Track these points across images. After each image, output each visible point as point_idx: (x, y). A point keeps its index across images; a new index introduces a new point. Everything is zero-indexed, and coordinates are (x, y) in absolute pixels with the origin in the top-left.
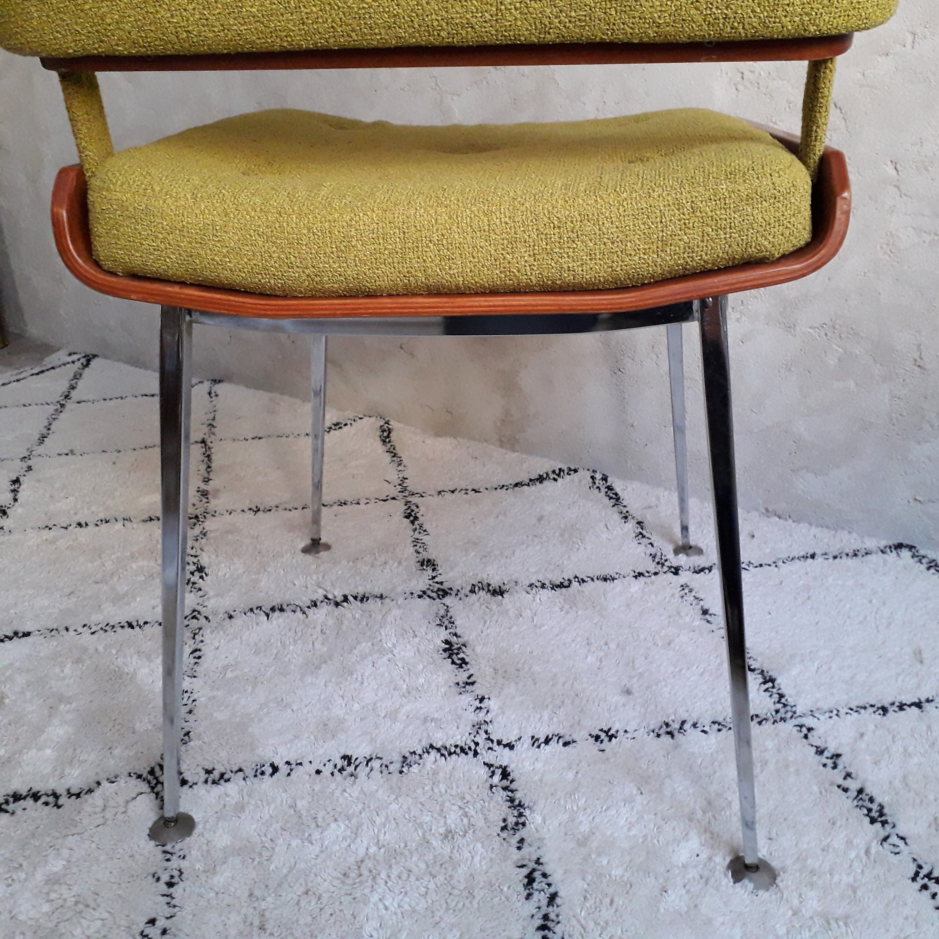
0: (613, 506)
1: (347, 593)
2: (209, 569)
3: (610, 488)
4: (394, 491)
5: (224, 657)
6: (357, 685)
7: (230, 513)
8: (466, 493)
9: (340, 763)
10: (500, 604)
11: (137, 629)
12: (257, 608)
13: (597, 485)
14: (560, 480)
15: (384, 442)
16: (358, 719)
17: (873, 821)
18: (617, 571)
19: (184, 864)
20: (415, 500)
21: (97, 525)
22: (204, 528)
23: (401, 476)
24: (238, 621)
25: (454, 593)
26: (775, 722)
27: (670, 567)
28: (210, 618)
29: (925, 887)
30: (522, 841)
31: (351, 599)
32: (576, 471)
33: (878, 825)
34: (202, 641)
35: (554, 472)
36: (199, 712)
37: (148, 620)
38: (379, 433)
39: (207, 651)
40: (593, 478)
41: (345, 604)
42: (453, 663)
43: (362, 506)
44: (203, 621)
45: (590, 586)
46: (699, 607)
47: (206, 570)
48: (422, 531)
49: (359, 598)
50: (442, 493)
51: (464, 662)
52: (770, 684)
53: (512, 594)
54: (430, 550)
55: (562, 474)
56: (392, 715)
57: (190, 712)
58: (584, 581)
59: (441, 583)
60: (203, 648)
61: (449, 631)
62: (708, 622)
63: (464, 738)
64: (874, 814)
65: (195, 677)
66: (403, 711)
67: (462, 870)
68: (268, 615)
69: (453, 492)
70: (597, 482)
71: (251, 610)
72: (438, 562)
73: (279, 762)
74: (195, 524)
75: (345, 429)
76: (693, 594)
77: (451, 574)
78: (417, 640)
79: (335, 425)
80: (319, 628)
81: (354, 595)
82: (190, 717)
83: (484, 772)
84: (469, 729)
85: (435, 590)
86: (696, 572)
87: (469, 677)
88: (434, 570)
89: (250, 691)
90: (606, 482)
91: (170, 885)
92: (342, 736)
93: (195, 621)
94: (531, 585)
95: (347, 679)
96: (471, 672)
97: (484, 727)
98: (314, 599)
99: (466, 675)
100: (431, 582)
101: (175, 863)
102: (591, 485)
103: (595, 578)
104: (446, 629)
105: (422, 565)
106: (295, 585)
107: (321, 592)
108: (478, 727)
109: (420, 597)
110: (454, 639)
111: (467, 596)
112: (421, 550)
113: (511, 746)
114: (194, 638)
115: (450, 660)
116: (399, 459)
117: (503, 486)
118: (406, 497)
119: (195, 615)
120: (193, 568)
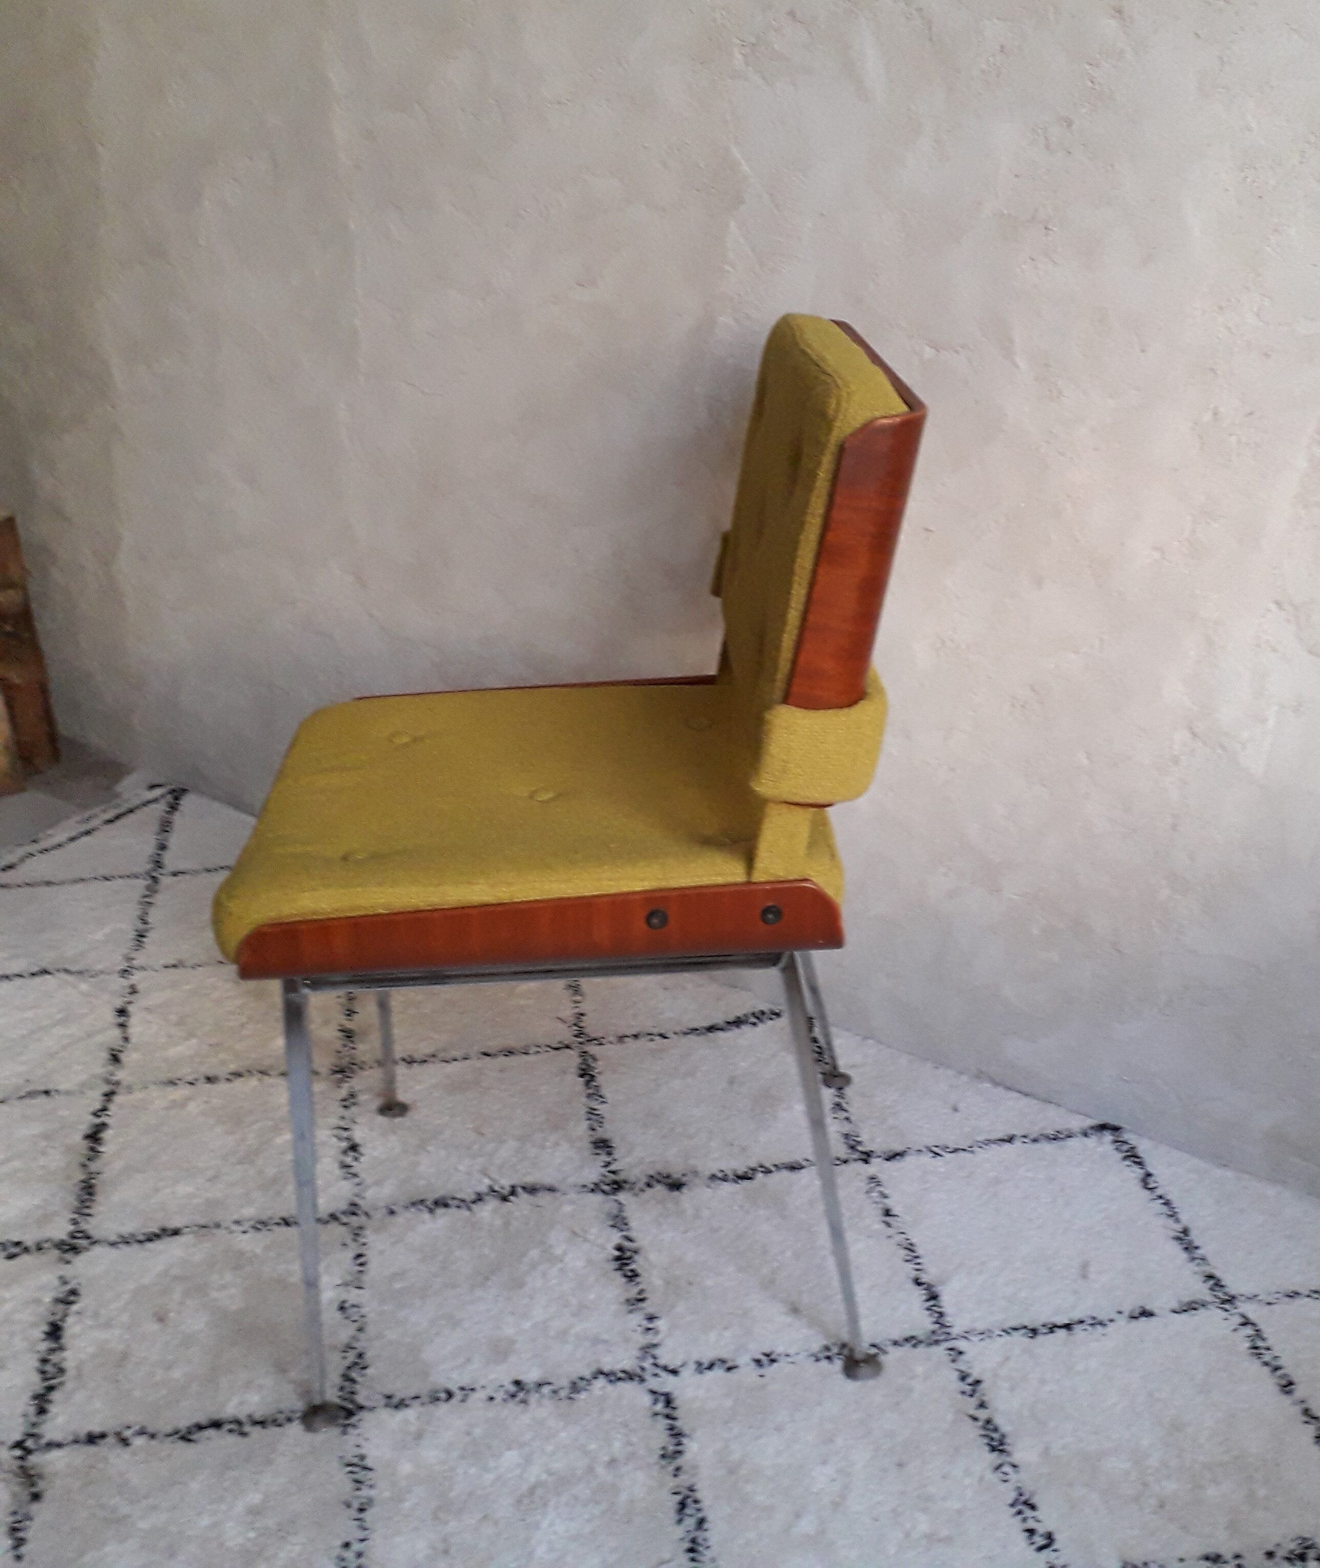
1: (515, 1183)
2: (363, 1146)
5: (390, 1263)
6: (528, 1300)
8: (652, 1040)
9: (513, 1389)
10: (677, 1202)
12: (420, 1202)
16: (528, 1341)
17: (991, 1450)
19: (372, 1493)
20: (592, 1049)
21: (229, 1080)
22: (352, 1088)
23: (577, 1010)
24: (401, 1219)
26: (929, 1344)
27: (862, 1154)
28: (371, 1214)
30: (678, 1469)
31: (519, 1190)
32: (778, 1015)
33: (995, 1454)
34: (364, 1244)
35: (754, 1015)
36: (371, 1330)
39: (372, 1256)
41: (512, 1198)
42: (624, 1275)
43: (531, 1057)
44: (363, 1217)
46: (882, 1206)
47: (362, 1150)
48: (597, 1097)
49: (528, 1190)
50: (623, 1039)
51: (634, 1274)
54: (607, 1125)
55: (763, 1017)
56: (563, 1335)
57: (361, 1329)
60: (366, 1253)
62: (888, 1225)
64: (994, 1443)
65: (361, 1288)
66: (573, 1331)
67: (623, 1497)
68: (432, 1213)
69: (636, 1037)
71: (414, 1204)
72: (614, 1143)
73: (454, 1388)
74: (341, 1082)
76: (880, 1189)
77: (628, 1160)
78: (587, 1245)
80: (485, 1229)
81: (522, 1185)
82: (362, 1336)
83: (647, 1399)
84: (637, 1353)
86: (887, 1159)
87: (640, 1293)
88: (608, 1154)
89: (418, 1305)
91: (361, 1510)
92: (513, 1359)
93: (355, 1218)
95: (517, 1293)
98: (479, 1191)
99: (636, 1290)
100: (604, 1170)
101: (365, 1492)
103: (781, 1168)
104: (619, 1231)
105: (596, 1146)
107: (487, 1181)
109: (592, 1191)
110: (626, 1245)
111: (642, 1191)
112: (595, 1125)
113: (674, 1372)
114: (355, 1240)
115: (620, 1272)
116: (576, 983)
117: (693, 1031)
118: (581, 1043)
119: (353, 1209)
120: (344, 1144)
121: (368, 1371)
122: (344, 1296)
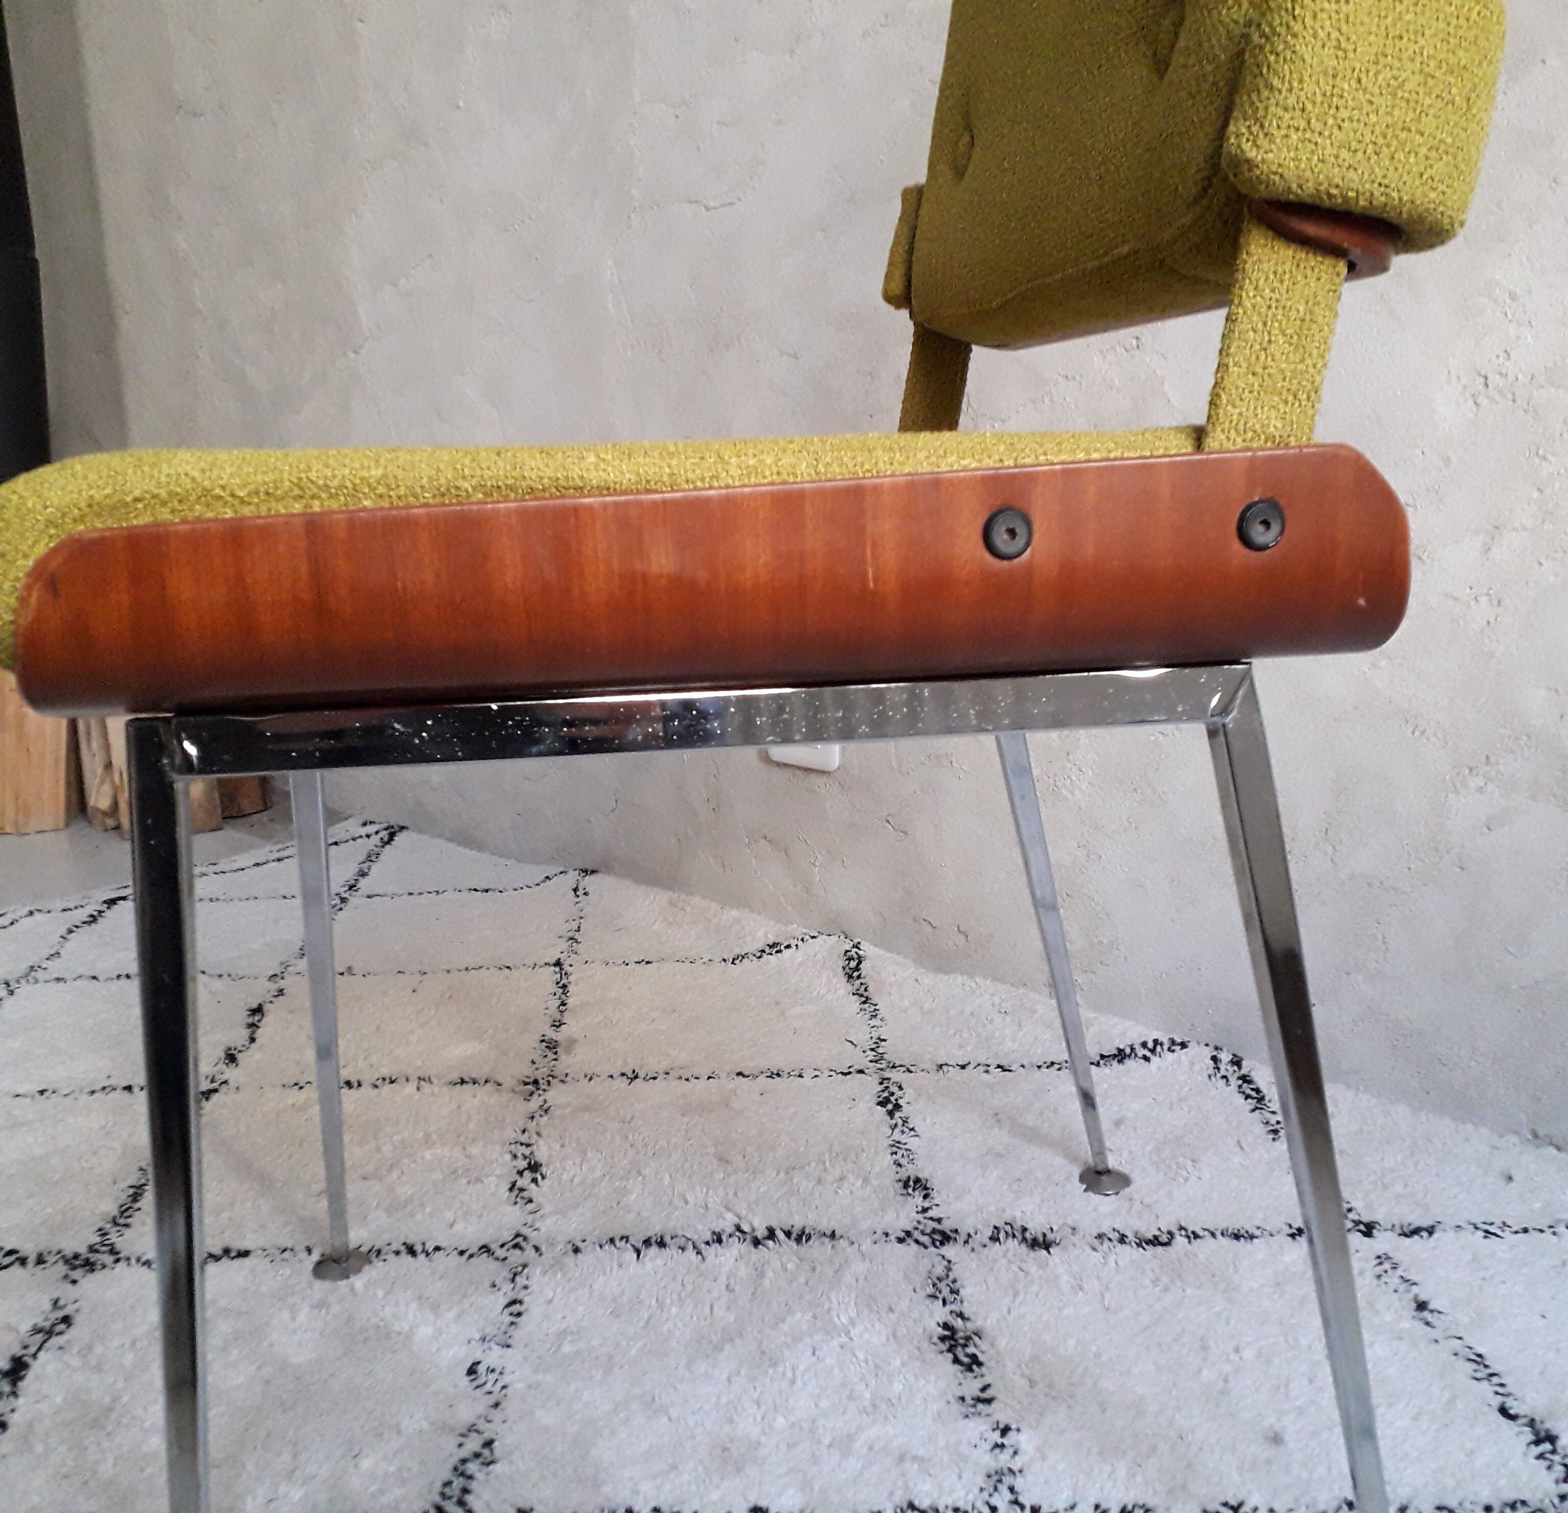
0: (1253, 1111)
1: (774, 1224)
2: (548, 1166)
3: (1245, 1079)
4: (863, 1060)
5: (560, 1316)
6: (784, 1384)
7: (590, 1079)
8: (987, 1072)
10: (1043, 1265)
11: (422, 1257)
12: (622, 1238)
13: (1223, 1072)
14: (1155, 1060)
15: (850, 977)
16: (783, 1447)
18: (1257, 1223)
20: (896, 1076)
21: (376, 1086)
22: (545, 1101)
23: (875, 1035)
24: (588, 1258)
25: (961, 1238)
27: (1357, 1223)
28: (543, 1249)
31: (781, 1235)
32: (1183, 1045)
34: (526, 1287)
35: (1144, 1045)
36: (511, 1407)
37: (442, 1245)
38: (842, 963)
39: (534, 1305)
40: (1214, 1059)
41: (769, 1243)
42: (956, 1361)
43: (807, 1080)
44: (530, 1252)
45: (1206, 1246)
46: (1410, 1296)
47: (544, 1170)
48: (906, 1130)
49: (794, 1236)
50: (945, 1068)
51: (975, 1361)
53: (1065, 1249)
54: (920, 1163)
55: (1159, 1048)
56: (843, 1444)
57: (496, 1405)
58: (1196, 1236)
59: (939, 1220)
60: (526, 1300)
61: (949, 1307)
62: (1428, 1324)
63: (971, 1497)
65: (508, 1346)
66: (863, 1437)
68: (638, 1252)
69: (963, 1067)
70: (1222, 1067)
71: (612, 1241)
72: (934, 1183)
74: (531, 1094)
75: (787, 953)
76: (1400, 1272)
77: (956, 1206)
78: (893, 1317)
79: (771, 947)
80: (723, 1280)
81: (787, 1228)
82: (496, 1415)
84: (980, 1480)
85: (928, 1231)
86: (1405, 1235)
87: (984, 1389)
88: (926, 1197)
89: (599, 1377)
90: (1240, 1067)
92: (754, 1472)
93: (517, 1252)
94: (1100, 1236)
95: (767, 1372)
96: (988, 1380)
97: (1008, 1480)
98: (717, 1230)
99: (978, 1384)
100: (920, 1217)
102: (1211, 1071)
103: (1218, 1234)
104: (944, 1302)
105: (906, 1186)
106: (686, 1202)
107: (730, 1219)
108: (997, 1477)
109: (901, 1240)
110: (958, 1323)
111: (985, 1246)
112: (904, 1161)
114: (513, 1280)
115: (950, 1356)
116: (873, 1008)
117: (1053, 1063)
118: (881, 1069)
119: (518, 1242)
120: (523, 1164)
121: (496, 1468)
122: (478, 1356)
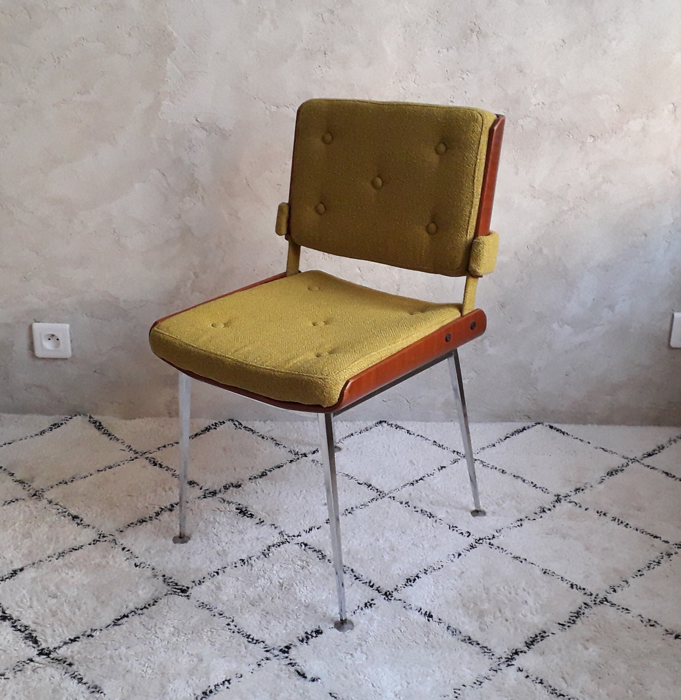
0: (253, 433)
3: (245, 427)
10: (244, 490)
13: (238, 427)
14: (217, 428)
17: (430, 517)
18: (280, 462)
25: (219, 492)
26: (381, 499)
27: (302, 455)
29: (453, 530)
32: (223, 423)
33: (432, 518)
40: (234, 424)
45: (274, 472)
52: (371, 487)
53: (245, 485)
58: (270, 471)
59: (208, 490)
61: (234, 504)
63: (279, 539)
64: (429, 515)
83: (297, 546)
85: (208, 493)
86: (313, 454)
90: (242, 425)
94: (250, 479)
96: (259, 518)
97: (283, 533)
100: (202, 491)
103: (274, 468)
108: (281, 533)
109: (205, 497)
113: (299, 536)
